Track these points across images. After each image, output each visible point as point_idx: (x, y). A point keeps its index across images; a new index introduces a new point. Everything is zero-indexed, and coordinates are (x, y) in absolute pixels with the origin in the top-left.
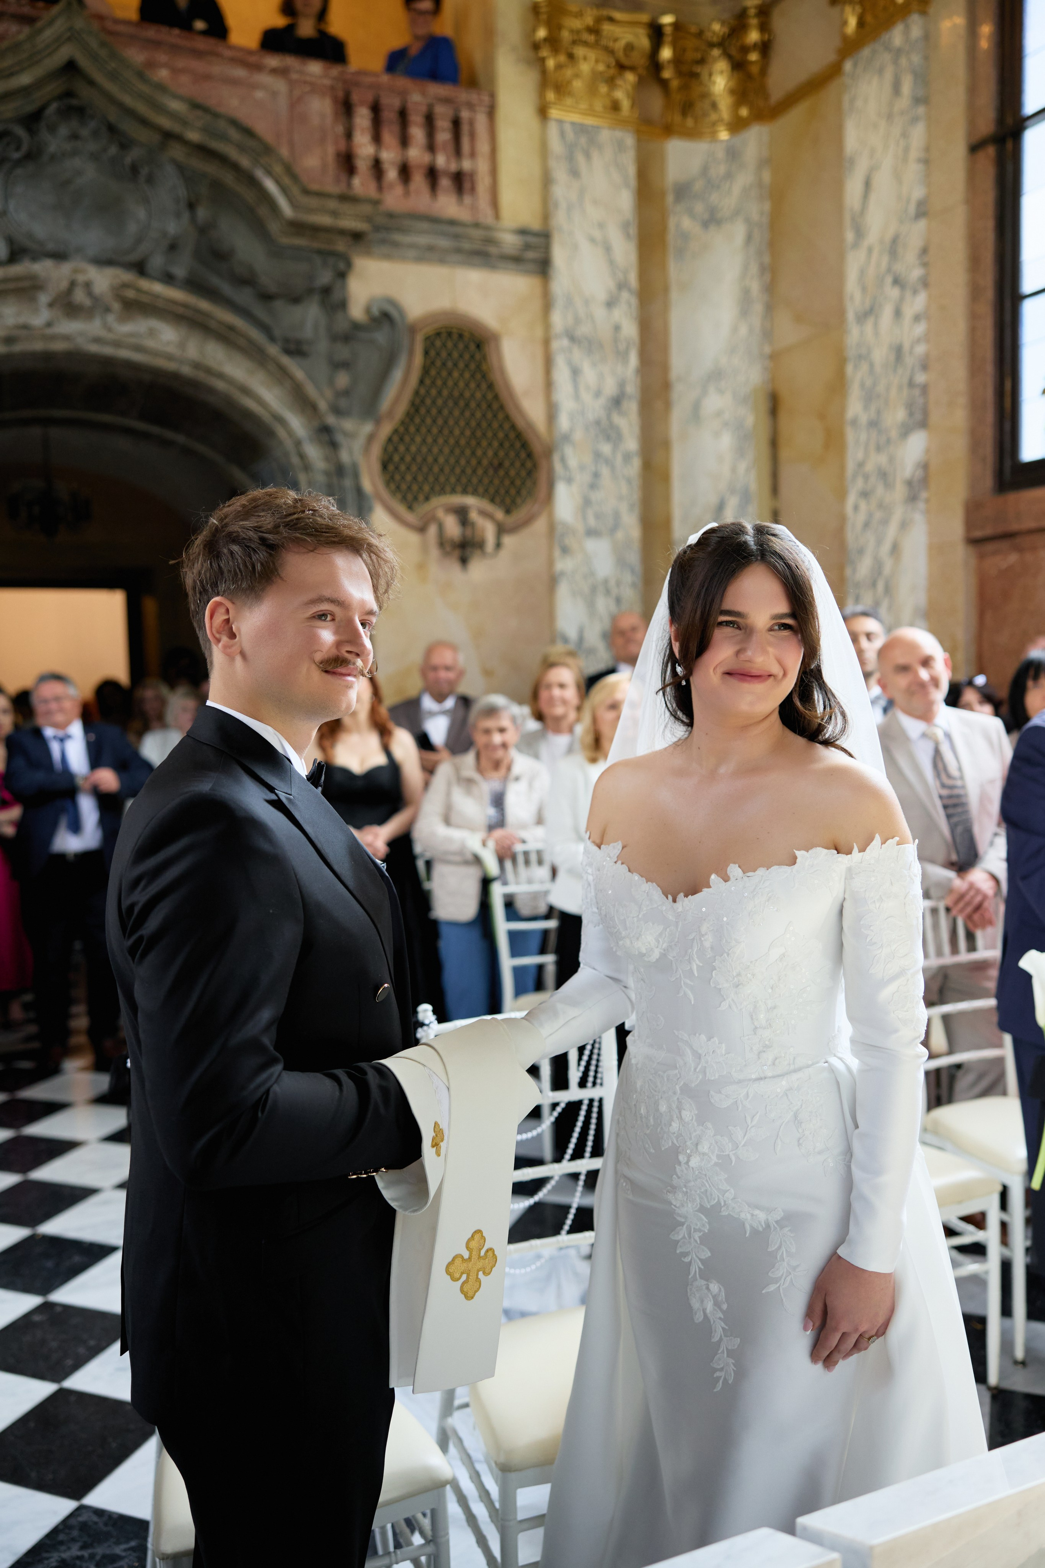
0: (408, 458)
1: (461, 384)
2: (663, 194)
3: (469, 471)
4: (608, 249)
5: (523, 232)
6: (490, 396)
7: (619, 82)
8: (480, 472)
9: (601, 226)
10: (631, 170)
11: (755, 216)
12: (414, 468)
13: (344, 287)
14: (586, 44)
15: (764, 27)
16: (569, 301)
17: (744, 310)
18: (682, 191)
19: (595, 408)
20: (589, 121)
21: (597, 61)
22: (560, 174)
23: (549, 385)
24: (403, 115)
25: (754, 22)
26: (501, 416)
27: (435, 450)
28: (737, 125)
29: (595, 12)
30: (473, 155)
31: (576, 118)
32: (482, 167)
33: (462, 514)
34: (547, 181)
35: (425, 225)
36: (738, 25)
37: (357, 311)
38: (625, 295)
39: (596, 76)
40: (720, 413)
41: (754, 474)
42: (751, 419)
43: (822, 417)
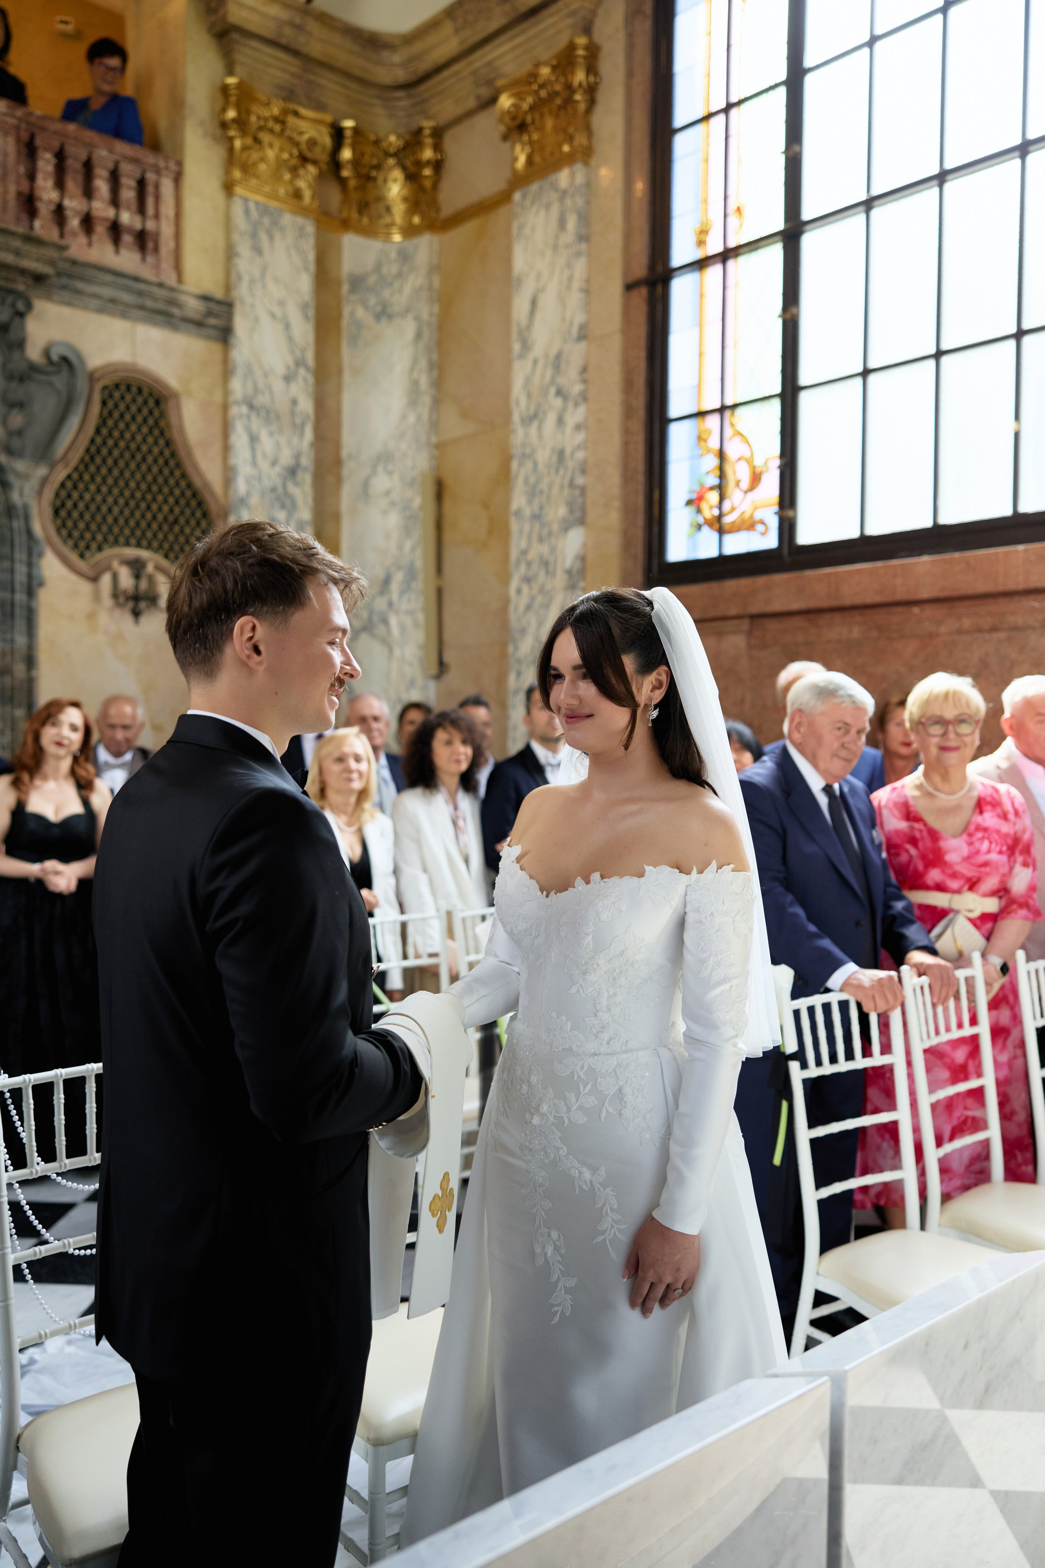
0: (81, 505)
1: (139, 438)
2: (339, 284)
3: (143, 524)
4: (287, 326)
5: (205, 298)
6: (167, 453)
7: (301, 172)
8: (155, 526)
9: (282, 303)
10: (311, 256)
11: (425, 316)
12: (87, 516)
13: (22, 327)
14: (271, 131)
15: (437, 147)
16: (249, 372)
17: (413, 401)
18: (357, 283)
19: (272, 476)
20: (274, 204)
21: (282, 150)
22: (244, 248)
23: (227, 449)
24: (88, 167)
25: (429, 141)
26: (177, 473)
27: (110, 500)
28: (410, 231)
29: (281, 103)
30: (157, 216)
31: (260, 199)
32: (167, 230)
33: (137, 567)
34: (230, 254)
35: (109, 278)
36: (414, 140)
37: (34, 353)
38: (302, 372)
39: (280, 164)
40: (388, 493)
41: (419, 552)
42: (417, 501)
43: (486, 506)
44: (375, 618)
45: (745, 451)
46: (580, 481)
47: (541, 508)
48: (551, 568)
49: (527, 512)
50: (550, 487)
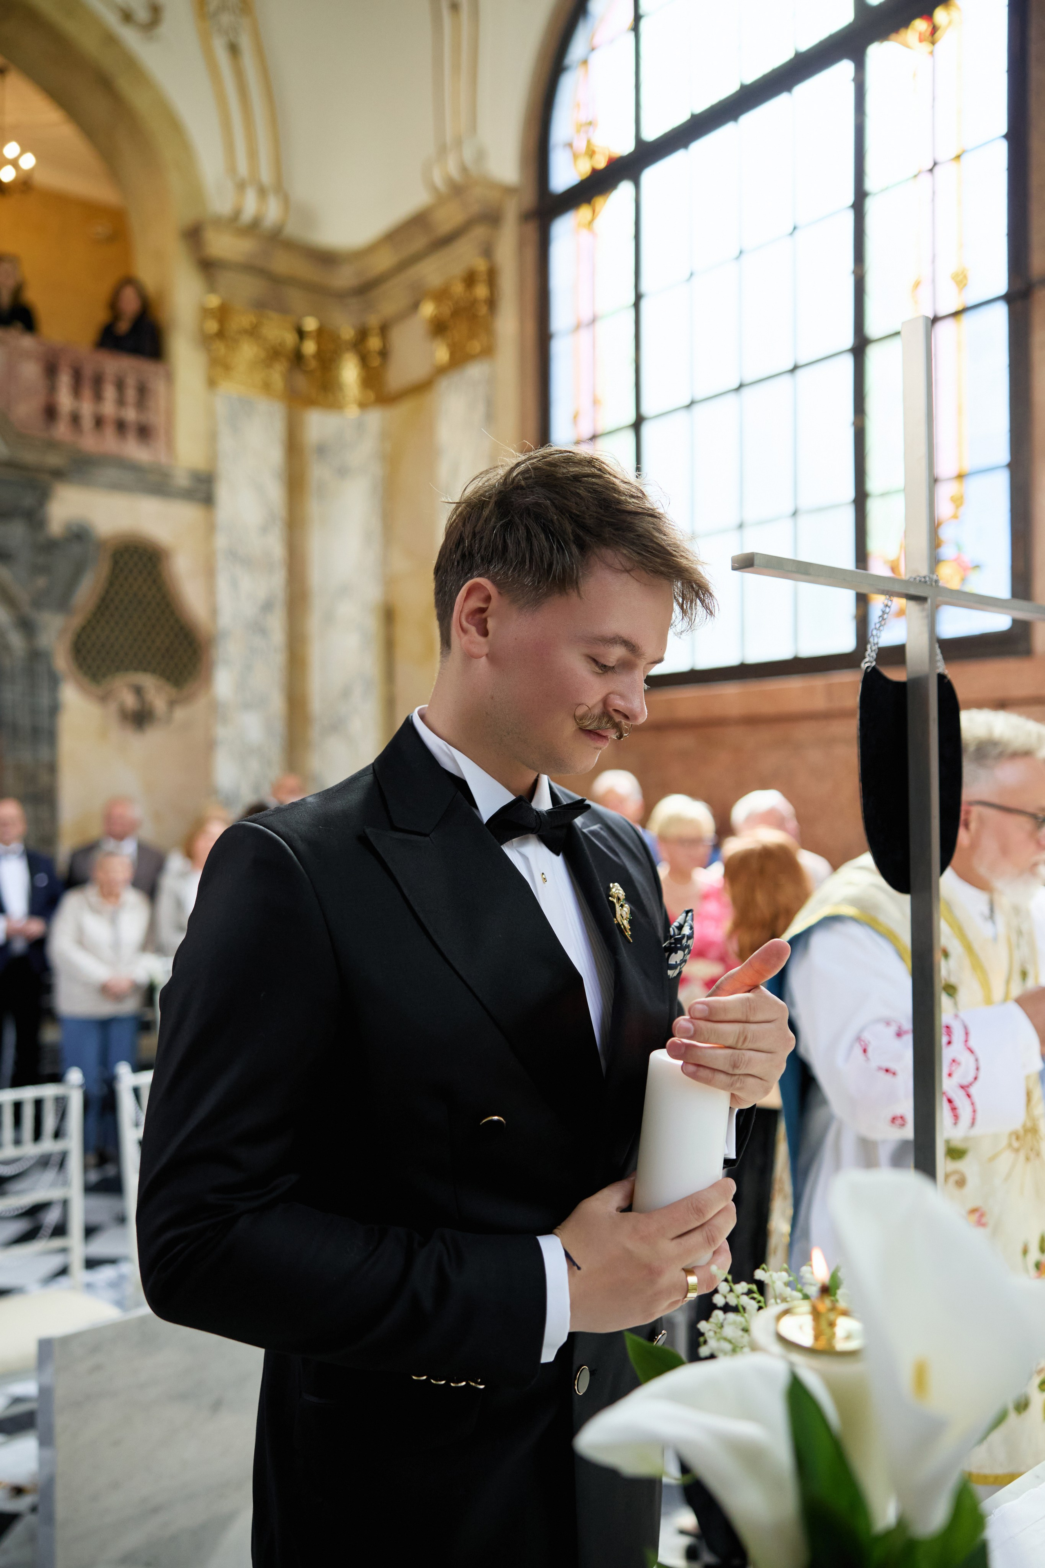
0: (98, 645)
1: (145, 588)
3: (149, 656)
4: (261, 489)
5: (193, 473)
6: (168, 598)
7: (274, 366)
8: (158, 657)
10: (282, 429)
11: (375, 474)
12: (103, 653)
13: (45, 510)
14: (250, 335)
15: (383, 339)
16: (230, 527)
17: (367, 544)
18: (321, 449)
19: (251, 609)
20: (250, 392)
21: (256, 349)
22: (224, 431)
23: (212, 592)
24: (98, 379)
25: (375, 334)
26: (168, 612)
27: (122, 639)
28: (363, 405)
29: (256, 312)
30: (154, 410)
31: (240, 389)
32: (161, 420)
33: (138, 691)
34: (213, 435)
35: (114, 465)
37: (55, 529)
38: (276, 524)
39: (255, 362)
40: (349, 618)
41: (371, 664)
42: (369, 623)
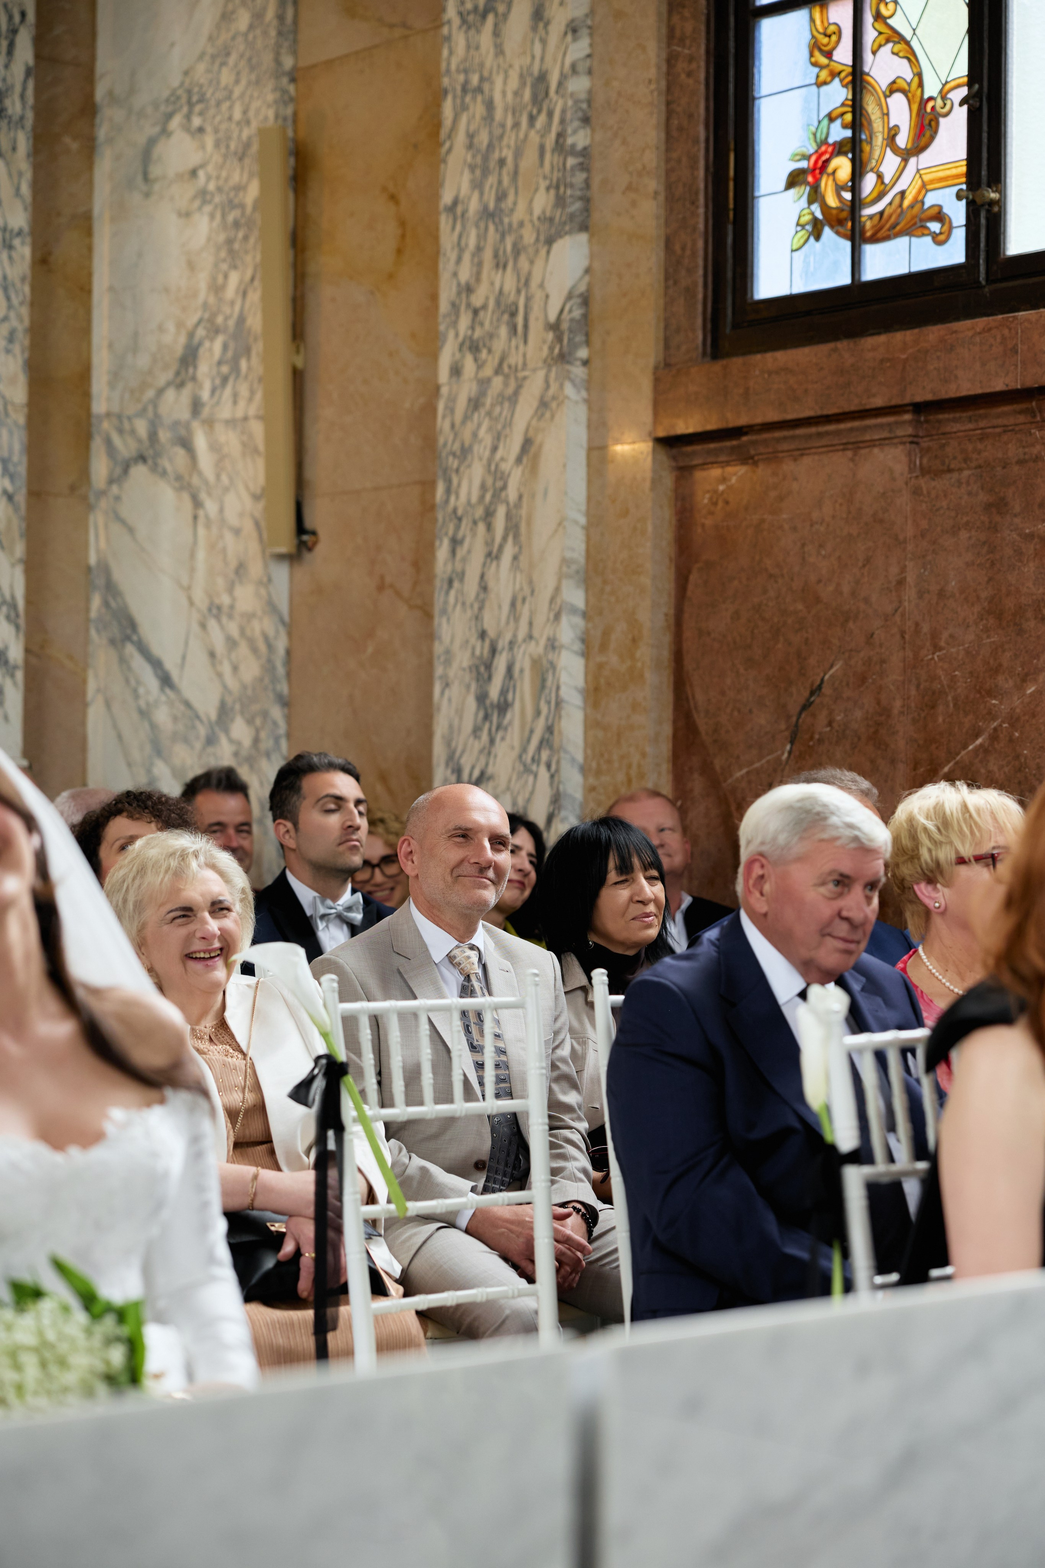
40: (194, 173)
41: (254, 296)
42: (253, 191)
43: (393, 198)
44: (164, 436)
45: (903, 70)
46: (580, 138)
47: (501, 197)
48: (520, 320)
49: (474, 206)
50: (518, 154)
